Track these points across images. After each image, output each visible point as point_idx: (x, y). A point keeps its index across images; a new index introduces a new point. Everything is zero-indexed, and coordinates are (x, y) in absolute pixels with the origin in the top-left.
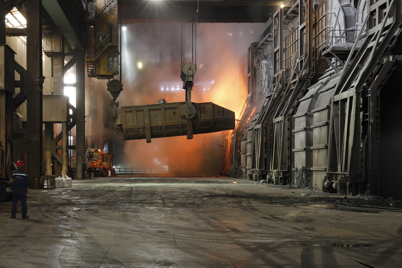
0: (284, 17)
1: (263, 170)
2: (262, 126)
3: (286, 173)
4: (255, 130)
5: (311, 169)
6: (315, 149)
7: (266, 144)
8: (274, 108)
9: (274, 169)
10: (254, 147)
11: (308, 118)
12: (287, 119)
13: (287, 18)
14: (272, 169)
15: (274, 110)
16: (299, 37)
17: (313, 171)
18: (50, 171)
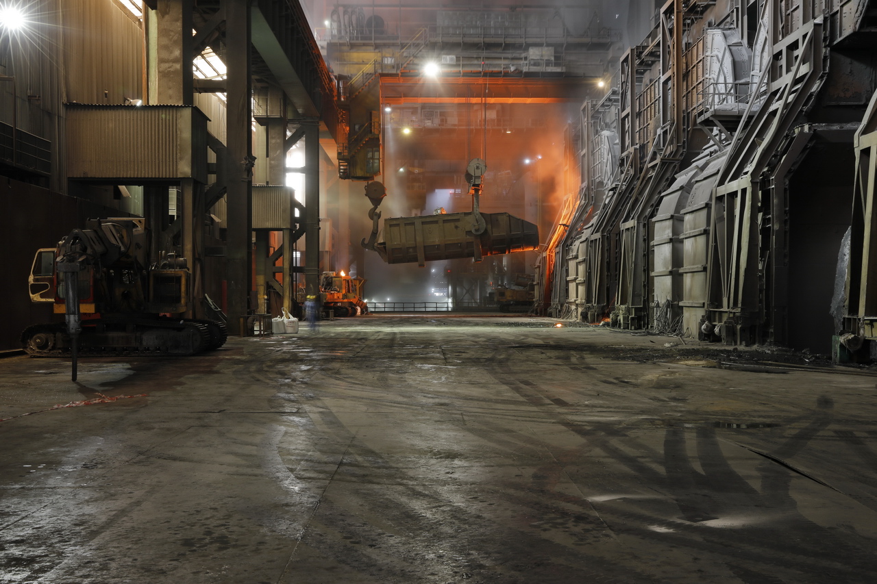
0: (637, 62)
1: (604, 306)
2: (603, 236)
3: (641, 311)
4: (592, 241)
5: (681, 304)
6: (686, 273)
7: (608, 263)
8: (622, 207)
9: (621, 304)
10: (590, 268)
11: (676, 222)
12: (641, 225)
13: (641, 63)
14: (618, 303)
15: (621, 210)
16: (661, 94)
17: (684, 308)
18: (263, 307)
